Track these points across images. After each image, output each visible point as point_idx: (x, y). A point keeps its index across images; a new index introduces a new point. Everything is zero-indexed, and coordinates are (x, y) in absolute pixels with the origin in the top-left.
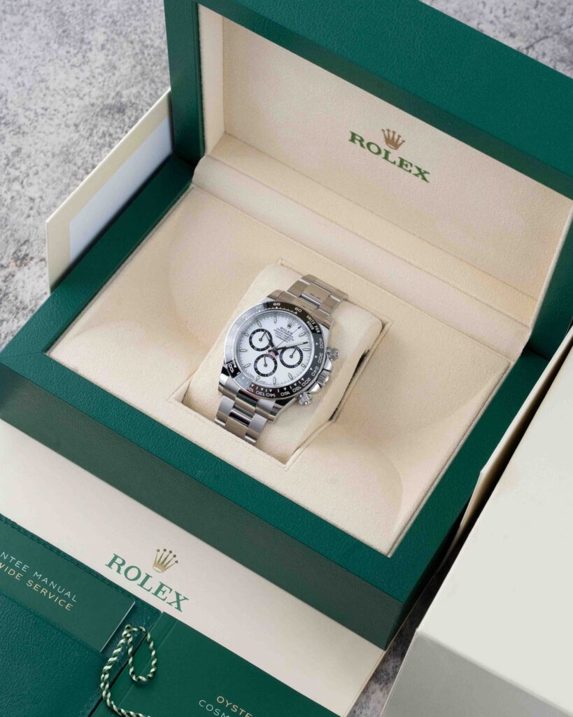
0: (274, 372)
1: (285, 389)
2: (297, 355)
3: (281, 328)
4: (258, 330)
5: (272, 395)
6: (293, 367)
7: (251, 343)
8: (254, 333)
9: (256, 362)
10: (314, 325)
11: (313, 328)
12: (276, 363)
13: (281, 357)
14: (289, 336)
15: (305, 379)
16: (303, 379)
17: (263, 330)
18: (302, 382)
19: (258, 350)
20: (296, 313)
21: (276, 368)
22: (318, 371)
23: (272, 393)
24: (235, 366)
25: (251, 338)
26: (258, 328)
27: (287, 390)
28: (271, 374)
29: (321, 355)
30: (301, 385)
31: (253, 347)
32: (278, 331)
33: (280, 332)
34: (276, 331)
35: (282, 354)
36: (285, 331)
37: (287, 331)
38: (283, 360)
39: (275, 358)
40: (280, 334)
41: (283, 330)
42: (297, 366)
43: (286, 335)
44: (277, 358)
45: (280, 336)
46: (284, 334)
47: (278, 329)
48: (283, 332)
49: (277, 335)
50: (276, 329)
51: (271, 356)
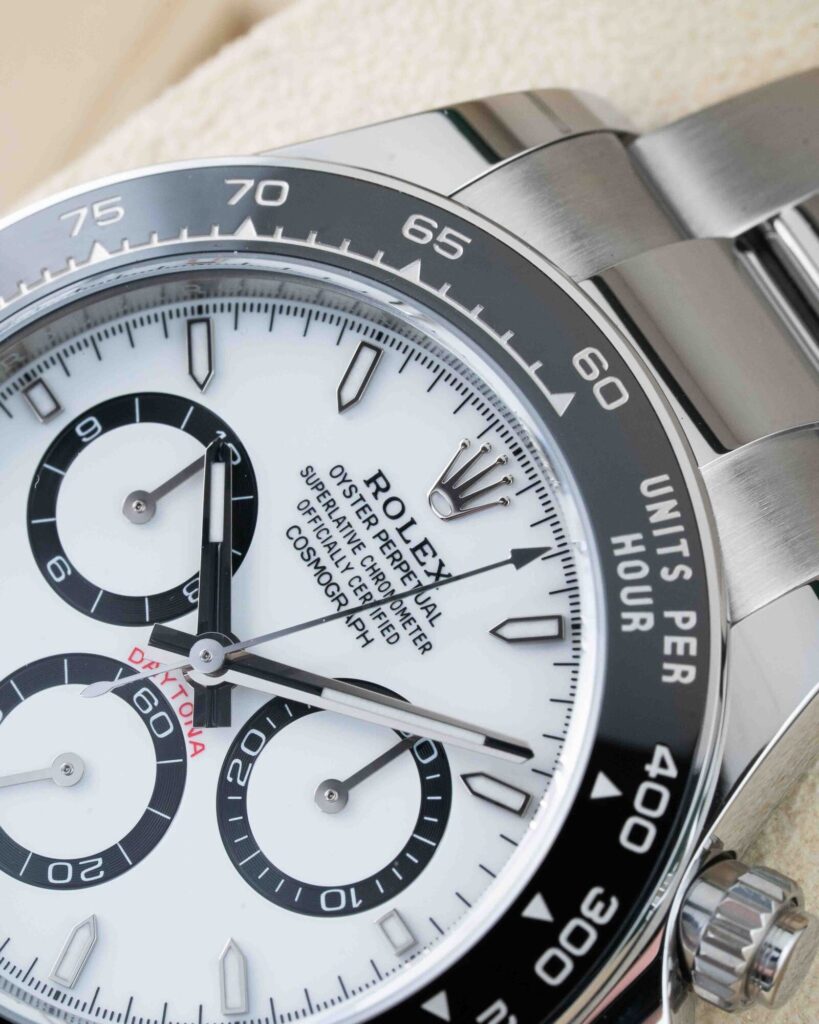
0: (112, 864)
2: (395, 806)
3: (378, 482)
4: (161, 408)
6: (304, 899)
7: (43, 496)
8: (114, 413)
10: (666, 597)
11: (639, 622)
12: (169, 789)
13: (241, 756)
17: (204, 425)
19: (77, 591)
20: (561, 402)
21: (145, 837)
26: (176, 384)
28: (73, 875)
29: (595, 911)
31: (45, 542)
32: (336, 491)
33: (346, 508)
34: (318, 485)
35: (270, 733)
36: (391, 527)
37: (415, 535)
38: (243, 791)
39: (189, 749)
40: (337, 536)
41: (376, 506)
42: (349, 910)
43: (384, 564)
44: (200, 748)
45: (331, 547)
46: (373, 546)
47: (340, 474)
48: (371, 522)
49: (308, 530)
50: (322, 474)
51: (164, 705)
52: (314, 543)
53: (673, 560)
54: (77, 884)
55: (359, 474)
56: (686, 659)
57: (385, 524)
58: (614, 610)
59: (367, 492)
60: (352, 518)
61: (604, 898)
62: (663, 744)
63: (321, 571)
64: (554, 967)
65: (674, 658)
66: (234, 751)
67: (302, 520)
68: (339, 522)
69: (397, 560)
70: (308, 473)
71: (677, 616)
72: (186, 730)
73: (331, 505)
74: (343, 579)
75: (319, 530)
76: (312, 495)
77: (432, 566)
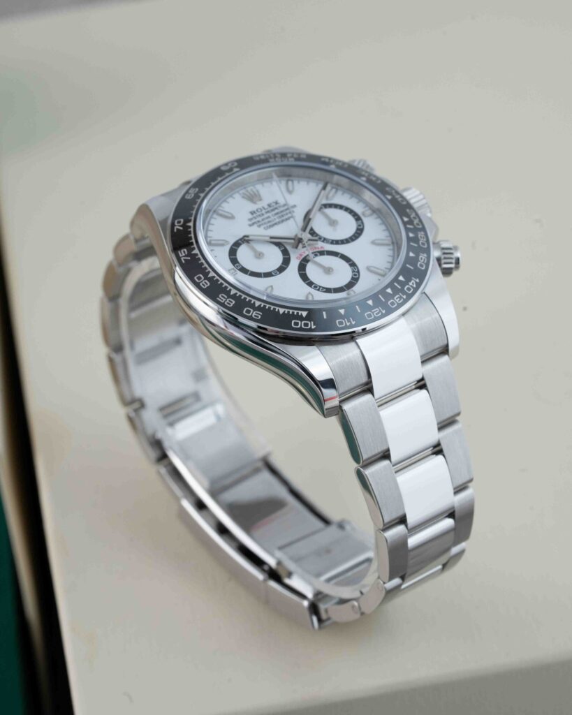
0: (353, 265)
2: (335, 213)
3: (252, 213)
5: (412, 283)
6: (360, 230)
7: (256, 274)
9: (310, 284)
10: (282, 158)
12: (333, 253)
17: (237, 244)
19: (281, 269)
21: (346, 258)
24: (304, 314)
26: (227, 248)
28: (356, 272)
31: (268, 275)
32: (253, 221)
37: (266, 207)
39: (322, 250)
40: (266, 221)
41: (258, 214)
42: (363, 223)
43: (274, 213)
45: (269, 222)
46: (268, 214)
47: (250, 220)
48: (263, 215)
49: (265, 226)
50: (250, 223)
55: (251, 216)
59: (255, 215)
63: (276, 224)
67: (262, 227)
69: (273, 210)
72: (317, 250)
73: (259, 221)
74: (277, 220)
75: (265, 223)
77: (274, 204)
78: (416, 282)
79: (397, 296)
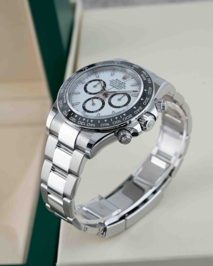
0: (100, 110)
1: (106, 121)
2: (125, 99)
3: (117, 80)
4: (95, 80)
6: (119, 107)
7: (85, 89)
8: (90, 82)
9: (86, 102)
10: (146, 78)
11: (145, 79)
12: (104, 104)
13: (110, 100)
14: (122, 85)
15: (127, 115)
16: (125, 115)
18: (123, 117)
19: (91, 94)
20: (133, 68)
21: (102, 107)
22: (141, 111)
23: (93, 123)
25: (86, 85)
26: (96, 78)
27: (107, 122)
29: (147, 99)
30: (121, 119)
31: (86, 91)
32: (113, 81)
33: (114, 82)
34: (111, 81)
35: (112, 98)
36: (119, 82)
37: (122, 82)
38: (111, 102)
40: (114, 84)
41: (117, 81)
42: (123, 107)
44: (105, 100)
45: (114, 85)
46: (118, 84)
47: (113, 80)
48: (117, 82)
49: (111, 84)
50: (111, 80)
51: (101, 99)
52: (112, 85)
53: (147, 76)
54: (96, 112)
56: (150, 81)
57: (118, 82)
58: (143, 79)
59: (116, 81)
60: (115, 82)
61: (148, 98)
62: (150, 87)
64: (145, 103)
65: (149, 81)
66: (109, 100)
68: (114, 83)
70: (110, 81)
71: (148, 79)
73: (113, 82)
76: (111, 82)
78: (93, 125)
79: (84, 123)
